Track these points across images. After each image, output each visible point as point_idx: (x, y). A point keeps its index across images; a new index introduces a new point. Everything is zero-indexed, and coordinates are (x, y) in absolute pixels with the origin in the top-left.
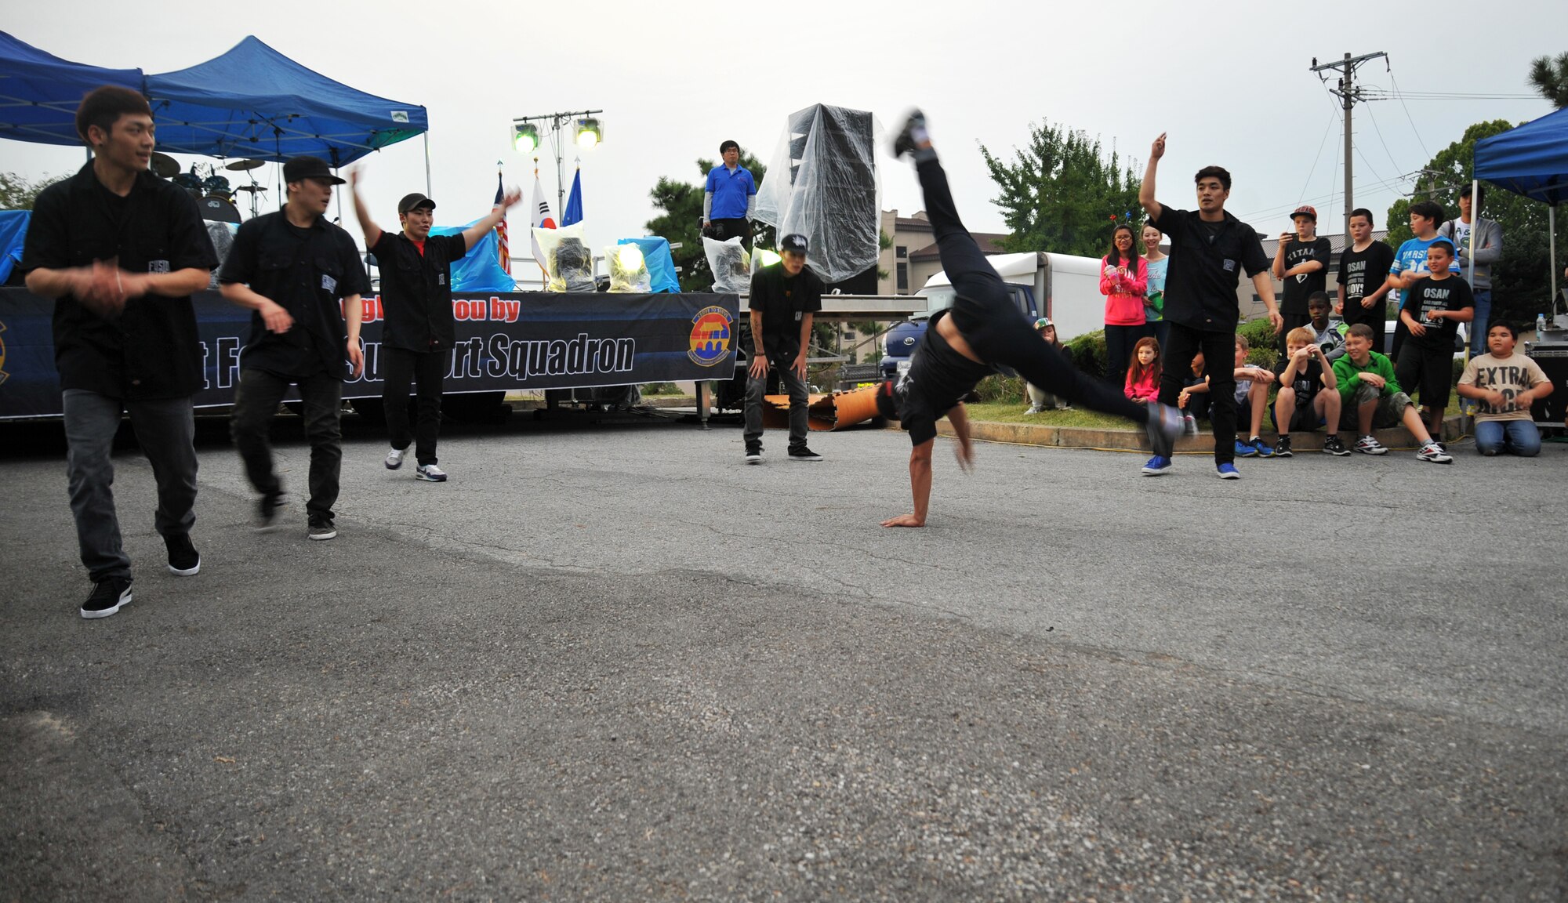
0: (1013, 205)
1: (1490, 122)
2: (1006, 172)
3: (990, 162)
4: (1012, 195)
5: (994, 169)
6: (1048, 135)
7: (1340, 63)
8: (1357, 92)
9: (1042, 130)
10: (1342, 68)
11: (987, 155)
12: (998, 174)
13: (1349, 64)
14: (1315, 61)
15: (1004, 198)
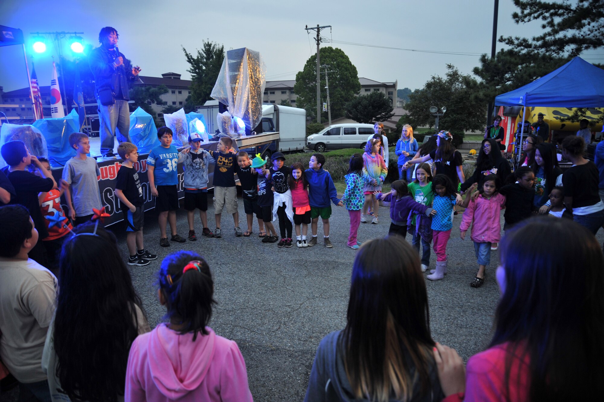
0: (196, 73)
1: (327, 47)
2: (193, 59)
3: (187, 55)
4: (195, 69)
5: (188, 58)
6: (209, 45)
7: (315, 28)
8: (321, 39)
9: (207, 43)
10: (316, 30)
11: (186, 52)
12: (190, 59)
13: (318, 29)
14: (306, 26)
15: (192, 70)
